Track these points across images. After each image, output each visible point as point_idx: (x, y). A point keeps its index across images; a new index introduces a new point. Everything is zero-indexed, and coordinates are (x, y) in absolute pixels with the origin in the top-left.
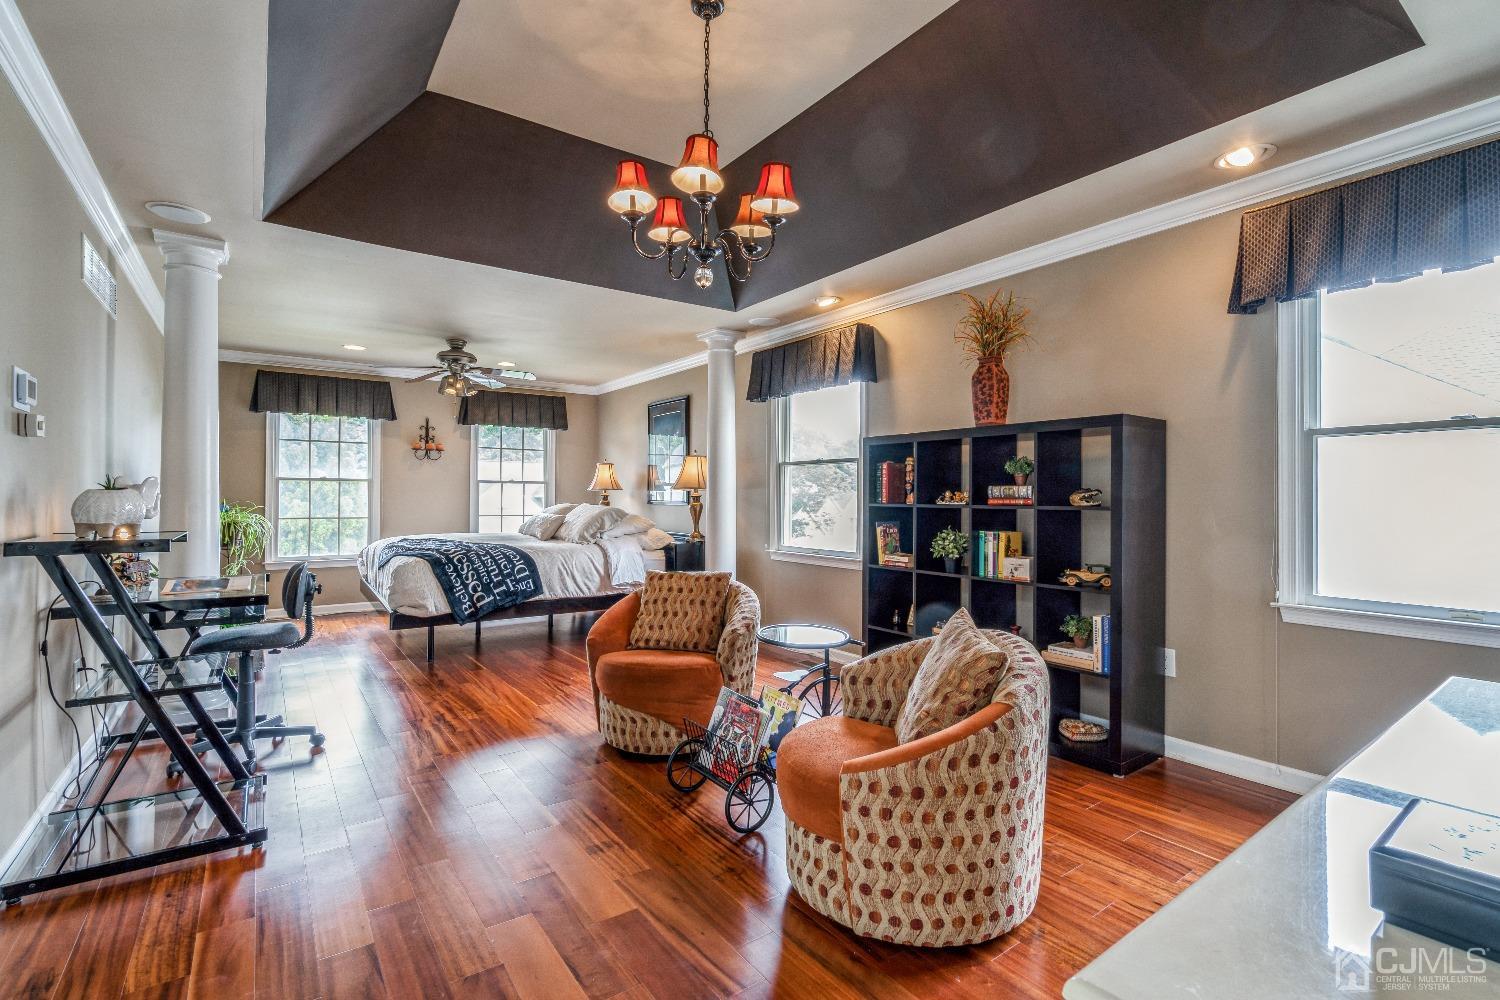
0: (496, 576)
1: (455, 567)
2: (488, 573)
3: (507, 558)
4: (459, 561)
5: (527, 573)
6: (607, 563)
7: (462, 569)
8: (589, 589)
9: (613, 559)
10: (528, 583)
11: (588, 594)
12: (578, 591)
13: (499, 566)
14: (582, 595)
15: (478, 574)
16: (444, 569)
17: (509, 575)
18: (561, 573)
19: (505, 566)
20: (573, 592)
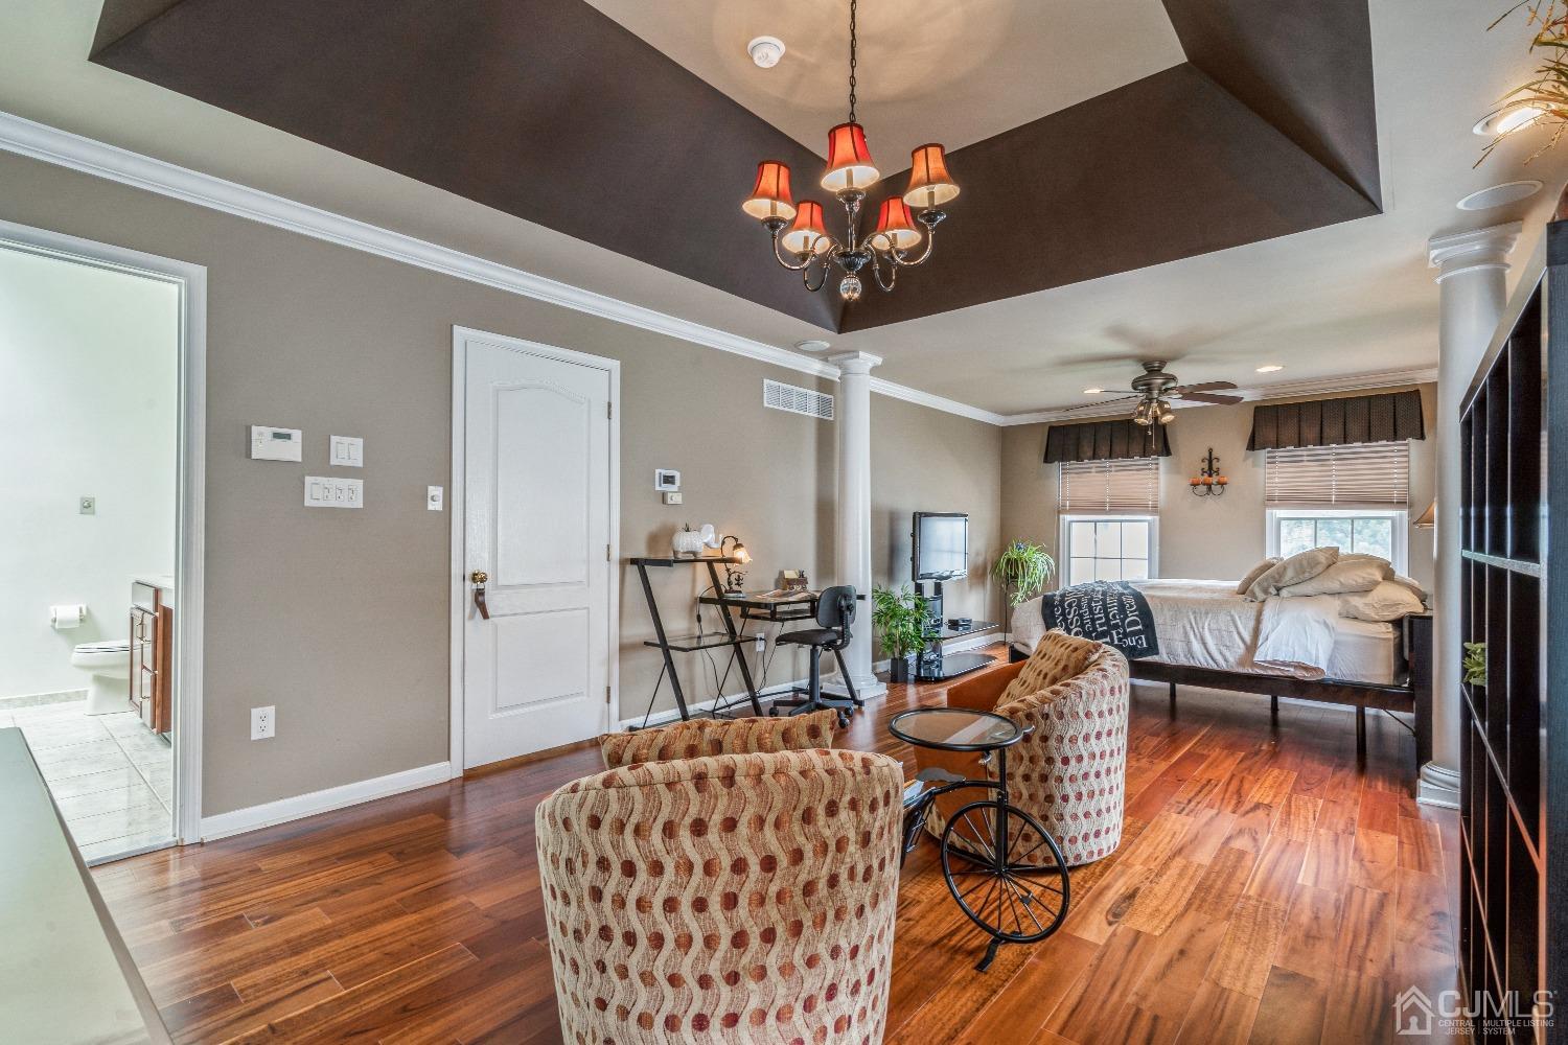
0: (1101, 625)
1: (1064, 609)
2: (1093, 620)
3: (1122, 607)
4: (1070, 605)
5: (1140, 627)
6: (1256, 632)
7: (1069, 613)
8: (1226, 660)
9: (1266, 627)
10: (1140, 638)
11: (1224, 666)
12: (1211, 661)
13: (1107, 616)
14: (1215, 667)
15: (1082, 620)
16: (1053, 612)
17: (1116, 626)
18: (1186, 633)
19: (1114, 616)
20: (1201, 660)
